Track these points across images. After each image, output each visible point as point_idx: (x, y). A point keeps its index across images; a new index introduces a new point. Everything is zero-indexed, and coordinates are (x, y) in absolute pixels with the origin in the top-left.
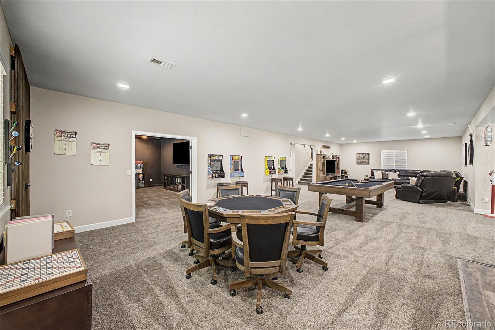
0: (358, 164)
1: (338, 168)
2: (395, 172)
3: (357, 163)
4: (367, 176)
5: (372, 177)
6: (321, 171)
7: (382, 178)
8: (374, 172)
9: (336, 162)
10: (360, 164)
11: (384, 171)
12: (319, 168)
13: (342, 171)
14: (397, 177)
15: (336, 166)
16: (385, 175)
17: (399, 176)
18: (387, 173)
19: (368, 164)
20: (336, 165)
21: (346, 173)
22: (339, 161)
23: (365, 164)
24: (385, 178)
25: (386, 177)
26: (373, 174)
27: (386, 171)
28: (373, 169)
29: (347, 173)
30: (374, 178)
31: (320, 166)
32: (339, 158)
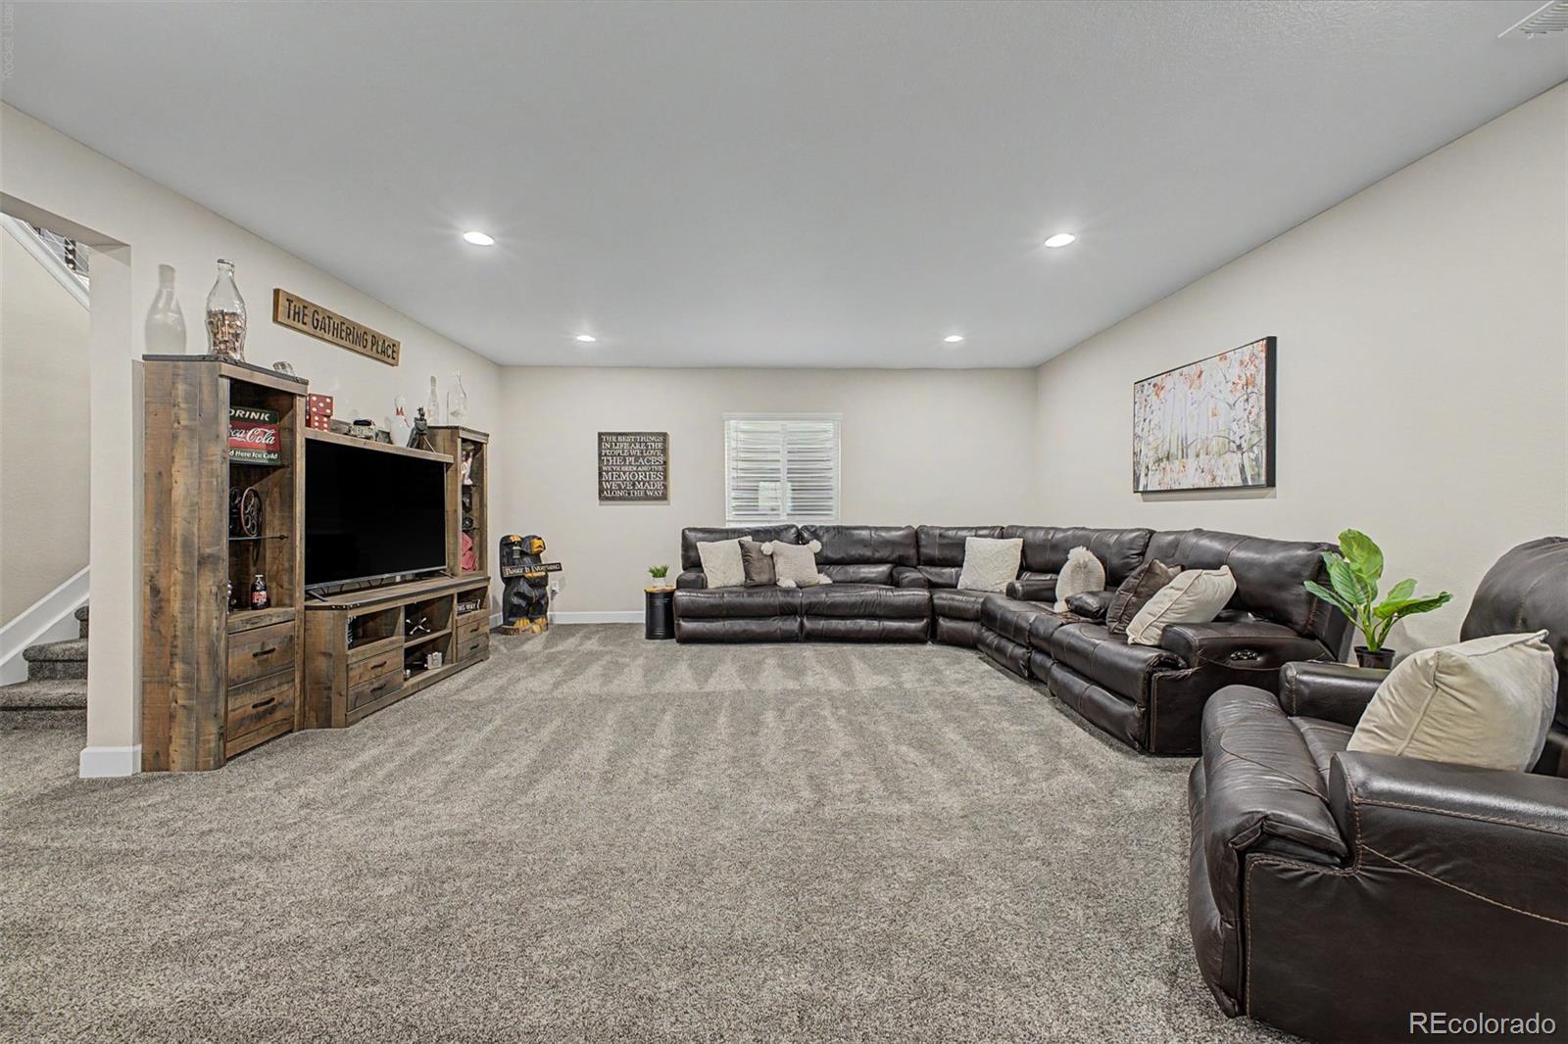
0: (604, 495)
1: (475, 528)
2: (800, 539)
3: (601, 491)
4: (659, 573)
5: (692, 576)
6: (203, 561)
7: (745, 586)
8: (698, 544)
9: (448, 476)
10: (621, 498)
11: (749, 538)
12: (178, 527)
13: (506, 543)
14: (815, 569)
15: (448, 507)
16: (757, 564)
17: (823, 562)
18: (767, 547)
19: (664, 497)
20: (454, 501)
21: (536, 557)
22: (478, 473)
23: (647, 498)
24: (757, 578)
25: (764, 578)
26: (692, 562)
27: (757, 533)
28: (690, 529)
29: (546, 557)
30: (701, 584)
31: (194, 507)
32: (478, 447)
